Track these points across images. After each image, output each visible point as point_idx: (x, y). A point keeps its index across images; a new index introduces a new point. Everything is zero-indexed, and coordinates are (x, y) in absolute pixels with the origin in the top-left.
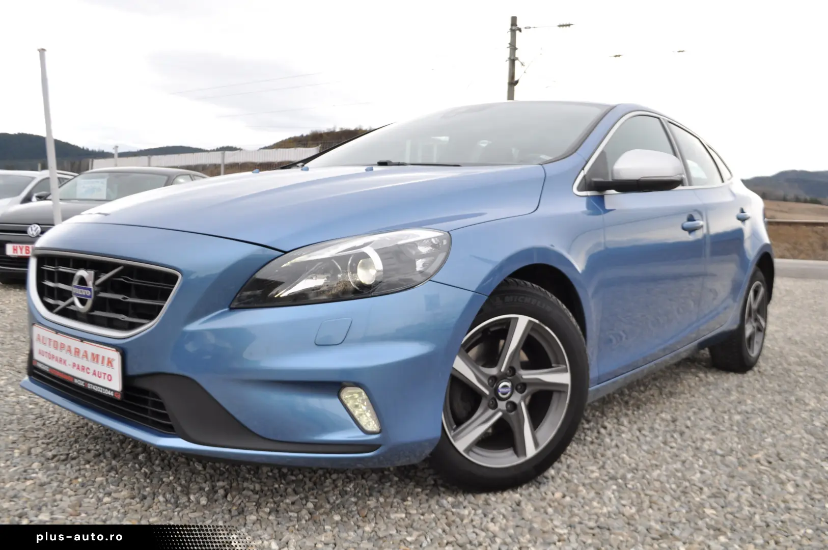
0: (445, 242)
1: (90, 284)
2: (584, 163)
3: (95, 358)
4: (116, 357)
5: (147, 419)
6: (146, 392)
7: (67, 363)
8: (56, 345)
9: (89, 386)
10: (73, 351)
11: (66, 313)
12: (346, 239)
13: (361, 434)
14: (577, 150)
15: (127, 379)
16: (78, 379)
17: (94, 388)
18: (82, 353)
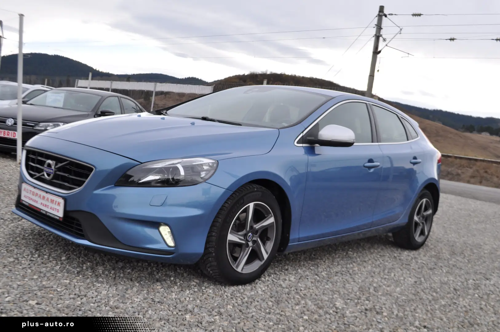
0: (215, 165)
1: (53, 167)
2: (304, 129)
3: (52, 201)
4: (62, 201)
5: (73, 231)
6: (74, 219)
7: (38, 202)
8: (33, 194)
9: (48, 214)
10: (42, 197)
11: (40, 179)
12: (169, 160)
13: (166, 246)
14: (301, 122)
15: (65, 212)
16: (43, 210)
17: (50, 215)
18: (46, 198)
